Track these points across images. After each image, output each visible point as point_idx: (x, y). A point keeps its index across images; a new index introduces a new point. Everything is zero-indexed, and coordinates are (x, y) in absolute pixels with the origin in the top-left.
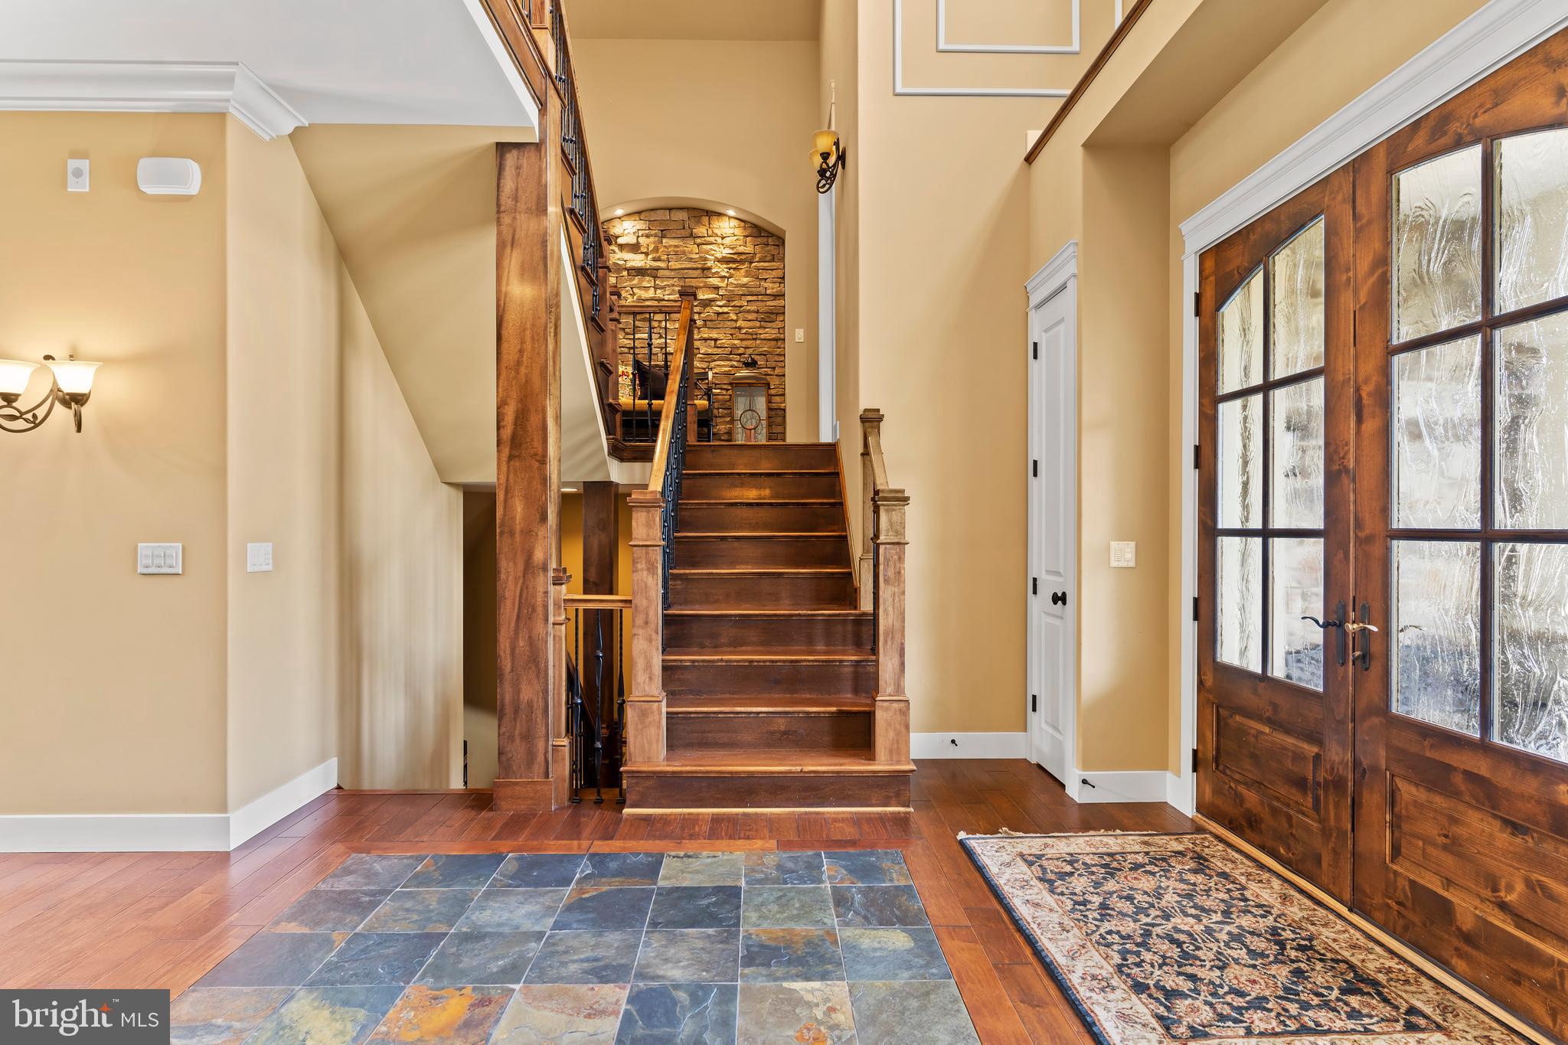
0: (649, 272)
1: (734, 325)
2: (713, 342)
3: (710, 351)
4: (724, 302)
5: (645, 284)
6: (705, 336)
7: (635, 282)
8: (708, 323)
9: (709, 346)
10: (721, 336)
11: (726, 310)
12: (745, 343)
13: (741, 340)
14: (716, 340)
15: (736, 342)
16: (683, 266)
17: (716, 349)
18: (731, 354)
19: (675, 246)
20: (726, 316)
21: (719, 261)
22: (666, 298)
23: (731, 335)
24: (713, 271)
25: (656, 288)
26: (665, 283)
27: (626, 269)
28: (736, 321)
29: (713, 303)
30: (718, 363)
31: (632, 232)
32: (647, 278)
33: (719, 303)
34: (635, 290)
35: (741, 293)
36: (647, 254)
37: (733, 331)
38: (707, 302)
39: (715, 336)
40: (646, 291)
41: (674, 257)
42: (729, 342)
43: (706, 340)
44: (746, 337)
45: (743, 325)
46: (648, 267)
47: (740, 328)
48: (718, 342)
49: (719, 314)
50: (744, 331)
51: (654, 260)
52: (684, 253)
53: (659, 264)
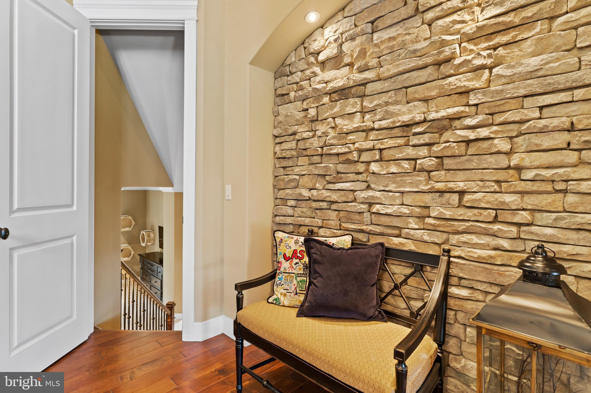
0: (353, 90)
1: (503, 161)
2: (456, 197)
3: (448, 214)
4: (480, 118)
5: (350, 110)
6: (440, 186)
7: (336, 110)
8: (446, 161)
9: (448, 205)
10: (473, 186)
11: (484, 132)
12: (530, 201)
13: (523, 193)
14: (462, 193)
15: (508, 198)
16: (401, 69)
17: (462, 211)
18: (495, 220)
19: (390, 39)
20: (486, 144)
21: (471, 39)
22: (376, 125)
23: (498, 182)
24: (457, 62)
25: (363, 112)
26: (375, 103)
27: (326, 93)
28: (509, 154)
29: (457, 123)
30: (465, 238)
31: (332, 39)
32: (351, 101)
33: (469, 122)
34: (338, 121)
35: (522, 92)
36: (351, 65)
37: (501, 175)
38: (446, 123)
39: (461, 186)
40: (351, 120)
41: (388, 57)
42: (491, 197)
43: (441, 192)
44: (535, 187)
45: (527, 163)
46: (351, 83)
47: (519, 169)
48: (467, 197)
49: (468, 142)
50: (529, 174)
51: (361, 70)
52: (403, 45)
53: (369, 75)
